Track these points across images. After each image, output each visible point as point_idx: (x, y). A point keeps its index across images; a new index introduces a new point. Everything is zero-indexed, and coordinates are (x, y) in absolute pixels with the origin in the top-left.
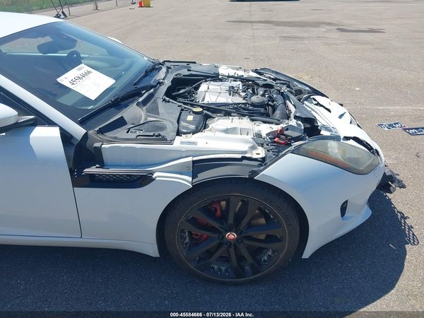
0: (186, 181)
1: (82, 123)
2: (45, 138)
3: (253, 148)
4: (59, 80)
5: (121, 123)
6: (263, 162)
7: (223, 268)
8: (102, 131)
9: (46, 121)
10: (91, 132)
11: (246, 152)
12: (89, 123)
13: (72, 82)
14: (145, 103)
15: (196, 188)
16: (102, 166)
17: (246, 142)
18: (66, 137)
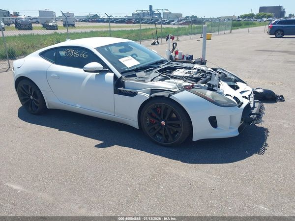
0: (147, 96)
1: (121, 73)
2: (109, 76)
3: (175, 88)
4: (119, 60)
5: (135, 76)
6: (175, 93)
7: (160, 138)
8: (126, 77)
9: (111, 71)
10: (123, 77)
11: (170, 89)
12: (124, 74)
13: (124, 61)
14: (147, 71)
15: (150, 99)
16: (124, 88)
17: (173, 86)
18: (115, 77)
